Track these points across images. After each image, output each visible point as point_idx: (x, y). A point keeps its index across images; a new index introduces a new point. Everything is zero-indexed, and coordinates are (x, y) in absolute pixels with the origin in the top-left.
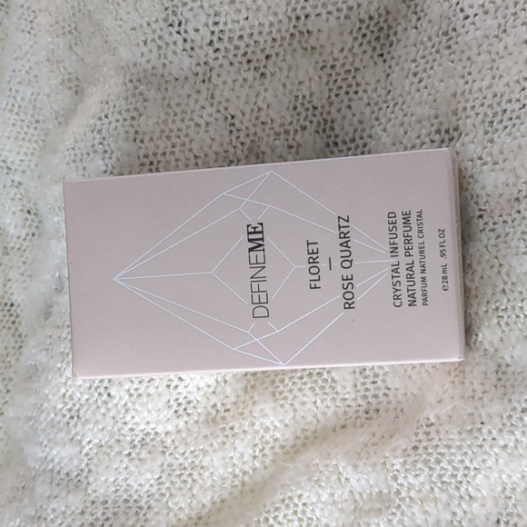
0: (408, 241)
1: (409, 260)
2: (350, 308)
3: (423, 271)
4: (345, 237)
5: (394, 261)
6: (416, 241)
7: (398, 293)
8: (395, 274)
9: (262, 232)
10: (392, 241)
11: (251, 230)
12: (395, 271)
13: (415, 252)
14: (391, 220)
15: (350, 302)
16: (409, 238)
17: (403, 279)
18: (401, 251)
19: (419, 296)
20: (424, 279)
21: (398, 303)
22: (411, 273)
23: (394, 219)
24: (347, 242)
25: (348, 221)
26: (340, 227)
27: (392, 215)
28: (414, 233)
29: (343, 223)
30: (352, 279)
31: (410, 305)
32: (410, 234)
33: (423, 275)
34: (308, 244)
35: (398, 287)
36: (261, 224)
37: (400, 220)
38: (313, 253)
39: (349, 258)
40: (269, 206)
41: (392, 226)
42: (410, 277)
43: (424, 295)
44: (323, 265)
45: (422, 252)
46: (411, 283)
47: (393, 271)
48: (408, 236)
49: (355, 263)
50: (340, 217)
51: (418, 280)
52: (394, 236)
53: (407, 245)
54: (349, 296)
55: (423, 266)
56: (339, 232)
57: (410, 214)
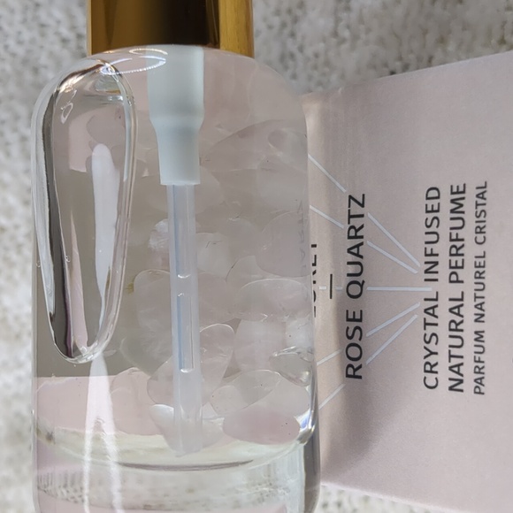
0: (456, 251)
1: (455, 290)
2: (354, 376)
3: (479, 318)
4: (356, 237)
5: (430, 290)
6: (471, 251)
7: (432, 359)
8: (430, 319)
10: (429, 247)
12: (430, 311)
13: (467, 274)
14: (430, 203)
15: (356, 364)
16: (458, 244)
17: (443, 331)
18: (443, 270)
19: (468, 371)
20: (479, 336)
21: (431, 381)
22: (458, 319)
23: (435, 202)
24: (358, 246)
25: (362, 205)
26: (350, 217)
27: (433, 193)
28: (468, 233)
29: (356, 209)
30: (360, 321)
31: (451, 388)
32: (461, 233)
33: (479, 327)
35: (432, 347)
37: (446, 205)
39: (359, 279)
41: (431, 216)
42: (455, 328)
43: (478, 370)
44: (321, 288)
45: (479, 275)
46: (457, 342)
47: (426, 311)
48: (457, 240)
49: (367, 288)
50: (350, 197)
51: (469, 336)
52: (434, 238)
53: (454, 259)
54: (354, 352)
55: (480, 306)
56: (348, 226)
57: (464, 192)
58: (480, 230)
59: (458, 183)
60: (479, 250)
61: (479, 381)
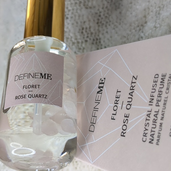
0: (160, 95)
1: (157, 109)
2: (123, 136)
3: (162, 119)
4: (132, 89)
5: (149, 108)
6: (164, 96)
7: (146, 132)
8: (148, 118)
9: (103, 83)
10: (152, 94)
11: (101, 82)
12: (148, 115)
13: (161, 104)
14: (155, 79)
15: (124, 132)
16: (161, 93)
17: (151, 122)
18: (155, 101)
19: (156, 137)
20: (161, 124)
21: (144, 139)
22: (156, 118)
23: (157, 79)
24: (132, 92)
25: (136, 79)
26: (132, 83)
27: (157, 76)
28: (164, 90)
29: (134, 80)
30: (128, 117)
31: (150, 142)
32: (162, 90)
33: (162, 121)
34: (118, 92)
35: (147, 128)
36: (105, 79)
37: (160, 80)
38: (118, 98)
39: (130, 103)
40: (110, 69)
41: (155, 83)
42: (155, 121)
43: (159, 137)
44: (119, 105)
45: (165, 104)
46: (154, 126)
47: (147, 115)
48: (161, 92)
49: (132, 106)
50: (133, 76)
51: (158, 125)
52: (154, 91)
53: (158, 98)
54: (124, 128)
55: (163, 115)
56: (131, 86)
57: (165, 76)
58: (168, 89)
59: (164, 73)
60: (166, 95)
61: (158, 140)
